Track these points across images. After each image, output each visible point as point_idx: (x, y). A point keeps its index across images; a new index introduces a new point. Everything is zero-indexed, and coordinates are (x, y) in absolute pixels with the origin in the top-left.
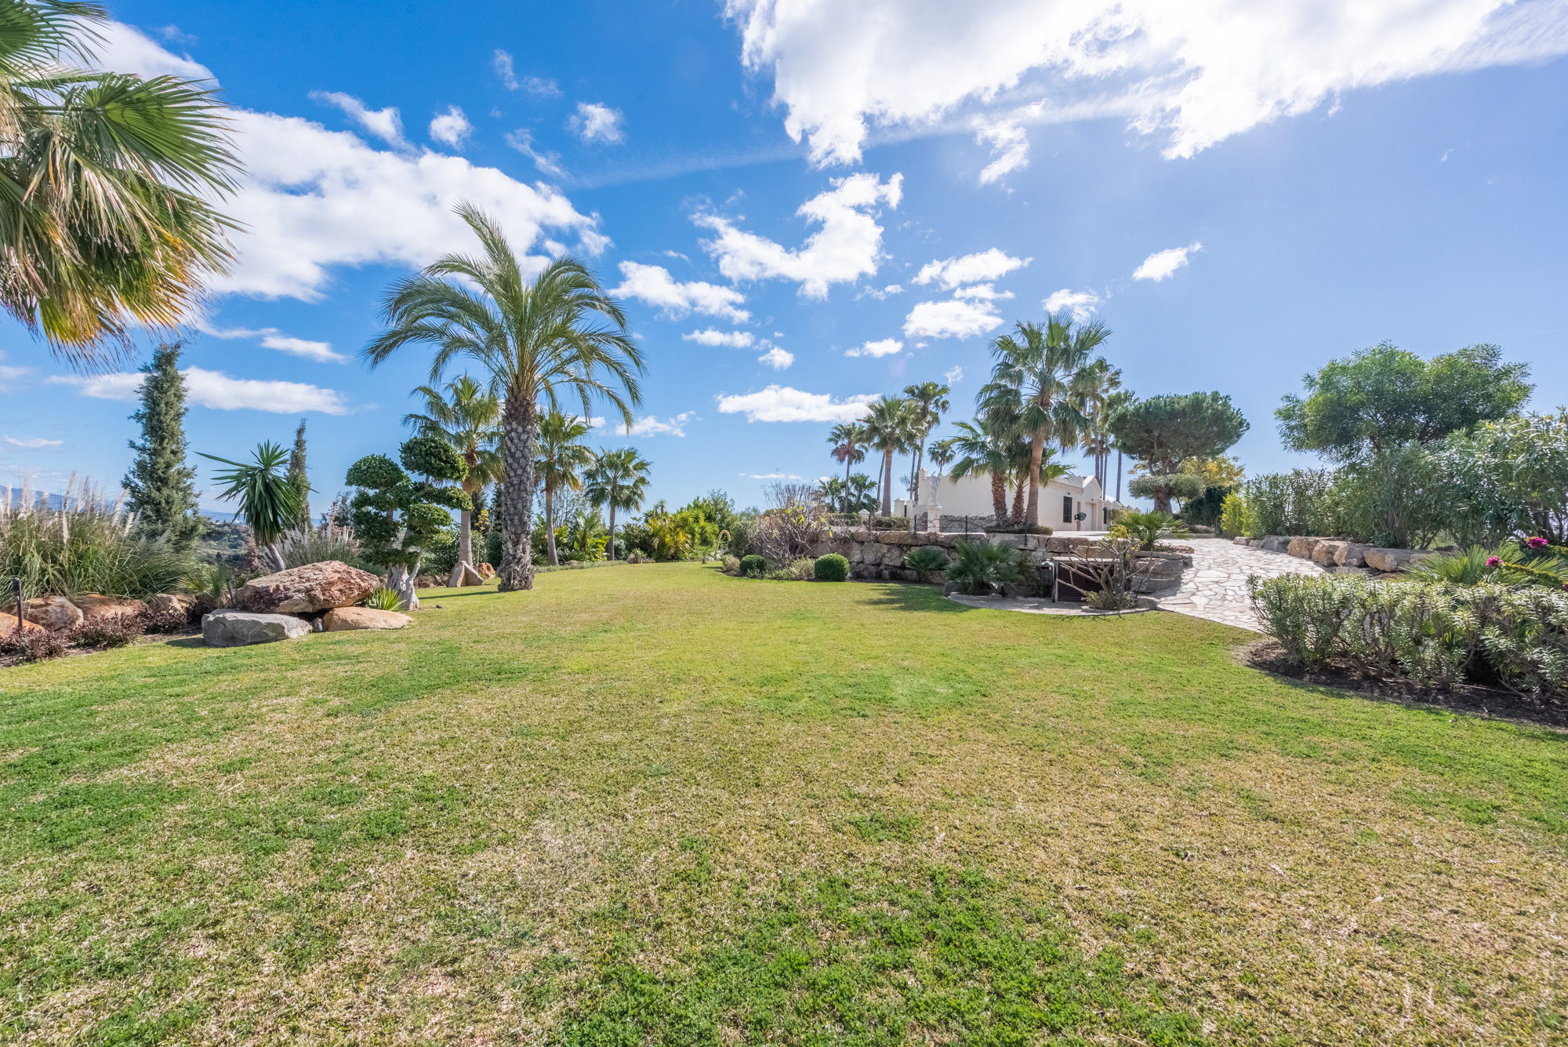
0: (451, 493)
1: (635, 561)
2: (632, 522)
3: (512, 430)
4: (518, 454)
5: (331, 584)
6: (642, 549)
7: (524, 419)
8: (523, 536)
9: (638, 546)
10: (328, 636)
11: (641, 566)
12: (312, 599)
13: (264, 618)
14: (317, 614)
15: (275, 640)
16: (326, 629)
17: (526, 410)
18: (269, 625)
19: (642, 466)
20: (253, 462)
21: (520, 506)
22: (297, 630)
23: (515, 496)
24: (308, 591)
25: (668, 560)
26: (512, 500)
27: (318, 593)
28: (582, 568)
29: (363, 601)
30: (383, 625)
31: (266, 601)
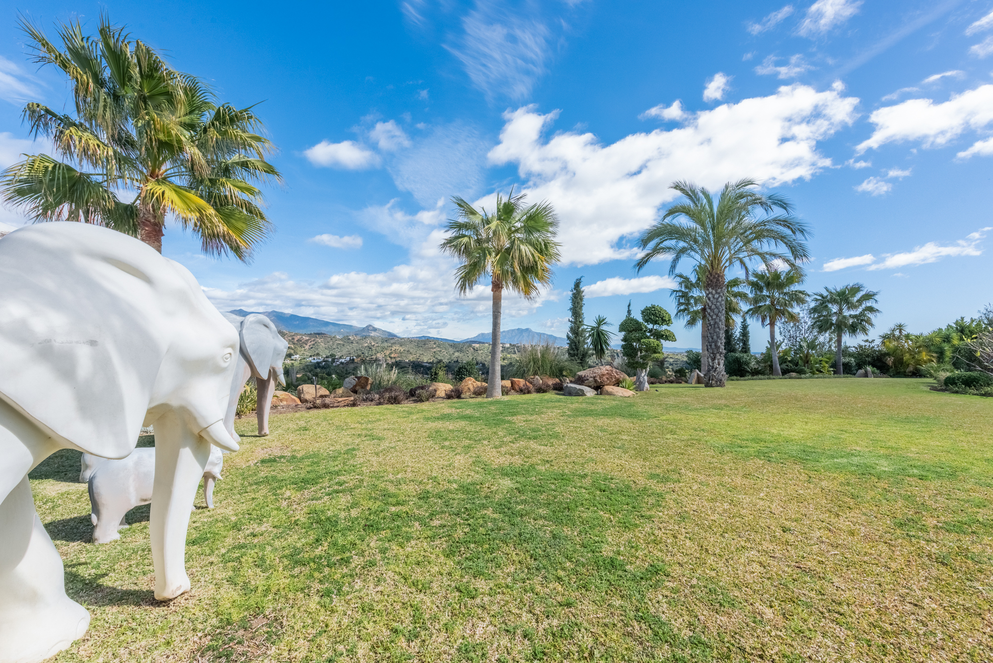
0: (663, 333)
1: (866, 375)
2: (863, 344)
3: (710, 293)
4: (713, 307)
5: (603, 375)
6: (873, 366)
7: (716, 286)
8: (718, 355)
9: (869, 364)
10: (602, 397)
11: (871, 379)
12: (596, 381)
13: (578, 387)
14: (598, 388)
15: (582, 395)
16: (601, 394)
17: (718, 280)
18: (580, 389)
19: (869, 296)
20: (595, 325)
21: (715, 337)
22: (590, 393)
23: (712, 332)
24: (594, 377)
25: (905, 375)
26: (710, 333)
27: (598, 379)
28: (801, 378)
29: (618, 383)
30: (621, 394)
31: (581, 380)
